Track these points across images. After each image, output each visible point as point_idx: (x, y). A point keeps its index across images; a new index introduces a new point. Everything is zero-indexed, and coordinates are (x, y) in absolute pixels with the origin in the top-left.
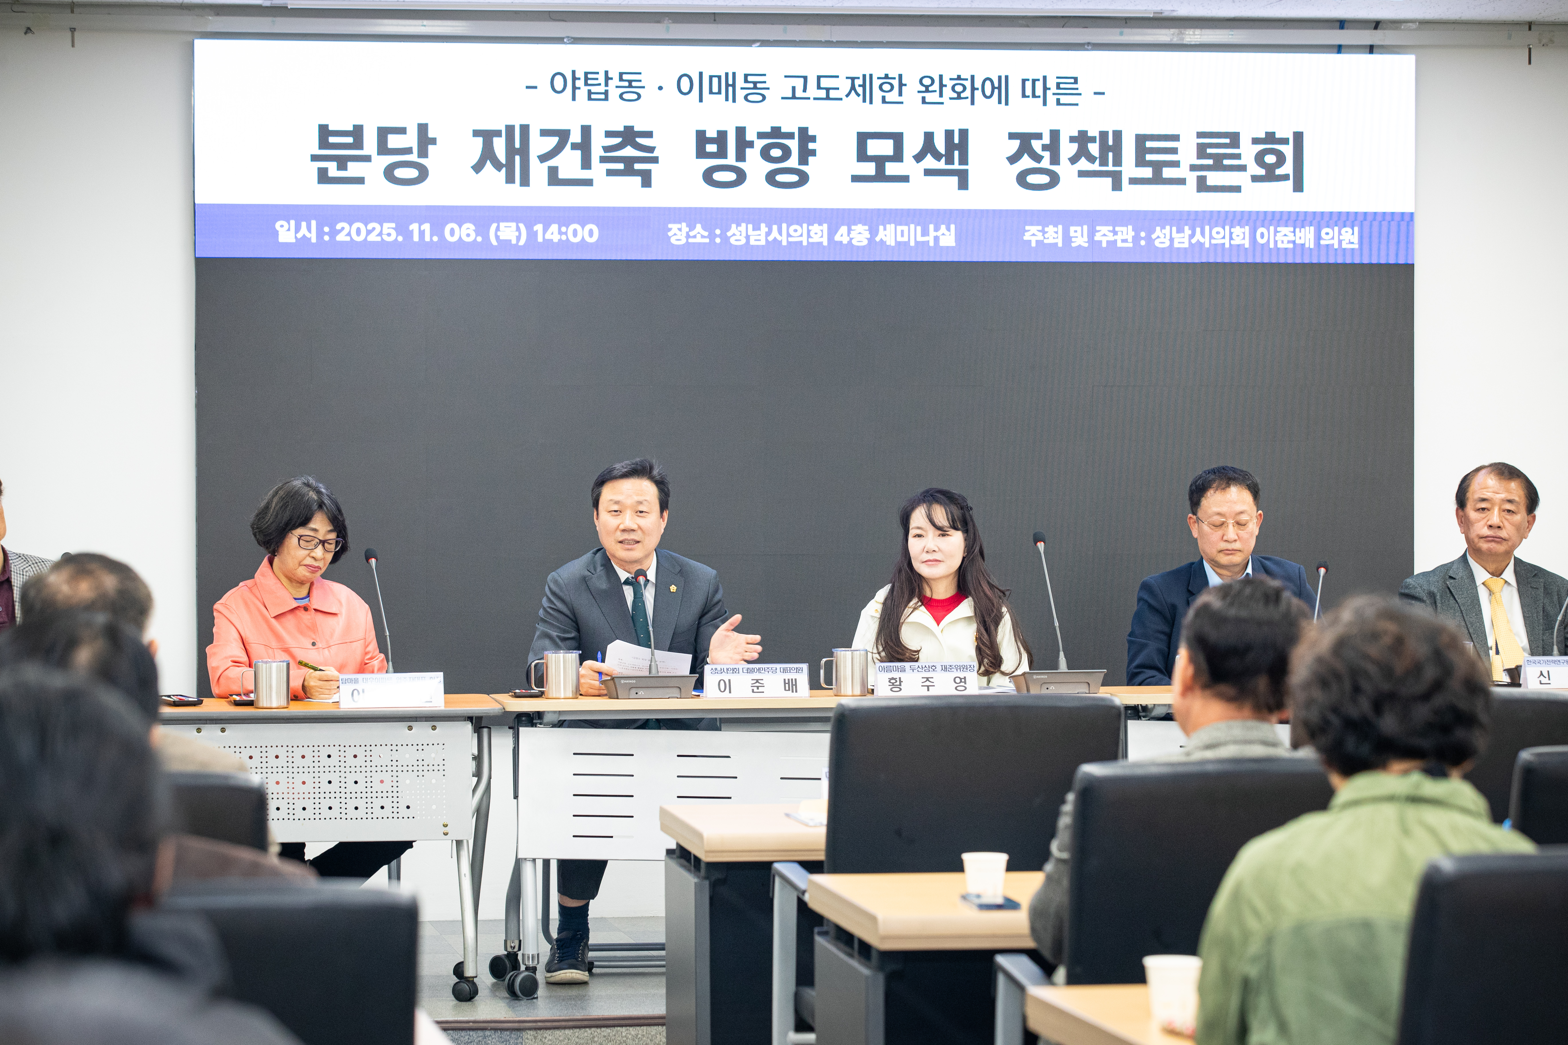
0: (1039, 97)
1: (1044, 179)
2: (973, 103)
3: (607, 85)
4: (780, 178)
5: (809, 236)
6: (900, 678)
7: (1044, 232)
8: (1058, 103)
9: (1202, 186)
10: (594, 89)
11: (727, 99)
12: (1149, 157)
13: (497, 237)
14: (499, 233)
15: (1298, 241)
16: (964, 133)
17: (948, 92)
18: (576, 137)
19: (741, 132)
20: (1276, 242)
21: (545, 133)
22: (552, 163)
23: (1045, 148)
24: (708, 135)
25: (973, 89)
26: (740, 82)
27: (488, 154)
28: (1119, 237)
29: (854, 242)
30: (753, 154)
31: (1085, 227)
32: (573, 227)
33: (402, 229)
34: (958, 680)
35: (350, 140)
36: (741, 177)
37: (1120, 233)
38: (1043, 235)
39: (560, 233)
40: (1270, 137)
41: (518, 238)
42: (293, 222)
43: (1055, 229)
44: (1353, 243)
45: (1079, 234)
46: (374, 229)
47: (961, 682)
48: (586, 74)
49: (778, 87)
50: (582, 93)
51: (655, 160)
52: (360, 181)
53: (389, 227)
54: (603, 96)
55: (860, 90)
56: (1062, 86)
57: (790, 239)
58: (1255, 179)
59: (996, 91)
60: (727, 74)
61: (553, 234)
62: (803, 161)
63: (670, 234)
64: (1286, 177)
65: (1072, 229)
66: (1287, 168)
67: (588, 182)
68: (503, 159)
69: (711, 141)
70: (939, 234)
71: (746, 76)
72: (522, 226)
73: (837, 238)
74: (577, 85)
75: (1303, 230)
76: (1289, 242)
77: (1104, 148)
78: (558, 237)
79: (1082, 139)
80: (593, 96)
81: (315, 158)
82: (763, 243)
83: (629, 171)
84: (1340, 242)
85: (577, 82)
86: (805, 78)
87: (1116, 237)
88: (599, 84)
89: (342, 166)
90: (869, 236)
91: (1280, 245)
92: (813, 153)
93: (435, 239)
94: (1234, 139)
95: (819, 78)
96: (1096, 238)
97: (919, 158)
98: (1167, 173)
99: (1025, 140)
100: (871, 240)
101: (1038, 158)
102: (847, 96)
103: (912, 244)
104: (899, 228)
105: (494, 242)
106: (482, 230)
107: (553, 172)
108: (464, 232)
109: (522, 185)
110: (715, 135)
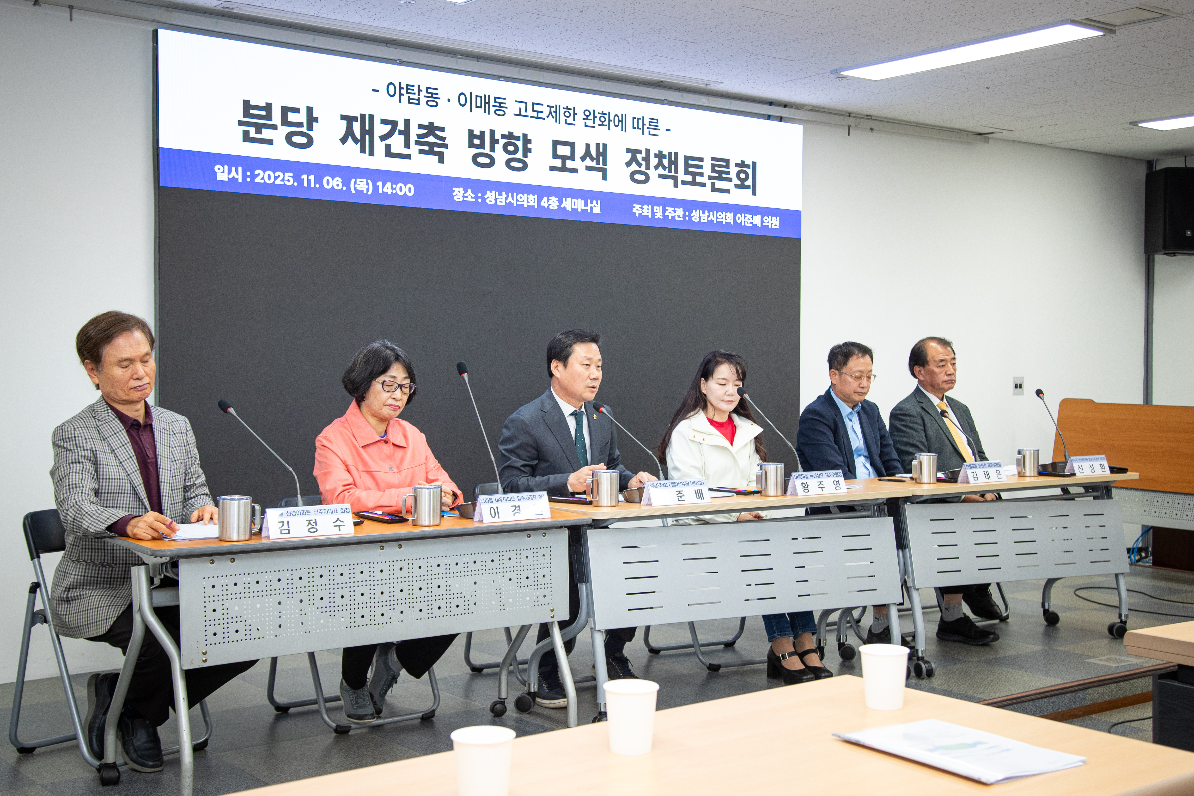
0: (640, 129)
1: (643, 177)
2: (609, 129)
3: (419, 95)
4: (513, 164)
5: (528, 202)
7: (642, 209)
8: (649, 133)
9: (713, 188)
10: (412, 96)
11: (485, 112)
12: (690, 169)
13: (355, 188)
14: (356, 186)
15: (754, 223)
16: (605, 146)
17: (597, 121)
18: (401, 126)
19: (492, 132)
21: (384, 122)
22: (388, 142)
23: (643, 159)
24: (475, 133)
25: (610, 121)
26: (492, 102)
27: (349, 132)
28: (677, 214)
29: (551, 207)
30: (499, 147)
31: (661, 207)
32: (400, 185)
33: (297, 178)
35: (263, 113)
36: (492, 161)
37: (677, 212)
39: (392, 188)
40: (743, 164)
41: (368, 189)
42: (226, 167)
43: (648, 207)
45: (658, 211)
46: (279, 176)
48: (407, 85)
49: (512, 108)
50: (405, 98)
51: (445, 146)
52: (270, 142)
53: (288, 175)
54: (417, 102)
55: (554, 114)
56: (651, 124)
57: (518, 203)
58: (737, 186)
59: (620, 123)
60: (485, 95)
61: (388, 188)
62: (525, 155)
63: (454, 194)
64: (749, 187)
65: (655, 208)
66: (749, 182)
67: (408, 157)
68: (359, 137)
69: (477, 137)
70: (592, 205)
71: (495, 98)
72: (370, 182)
73: (542, 204)
74: (402, 93)
75: (756, 216)
76: (751, 223)
77: (670, 162)
78: (391, 191)
79: (660, 155)
80: (411, 101)
81: (241, 123)
82: (504, 204)
83: (431, 152)
84: (771, 224)
85: (402, 90)
86: (526, 103)
87: (675, 214)
88: (414, 94)
89: (259, 131)
90: (558, 204)
91: (746, 224)
92: (530, 150)
93: (317, 186)
94: (727, 163)
95: (534, 104)
96: (666, 214)
97: (583, 159)
98: (698, 179)
99: (634, 153)
100: (559, 206)
101: (639, 165)
102: (548, 117)
103: (579, 210)
104: (573, 200)
105: (353, 191)
106: (346, 183)
107: (388, 147)
108: (335, 183)
109: (370, 155)
110: (478, 134)
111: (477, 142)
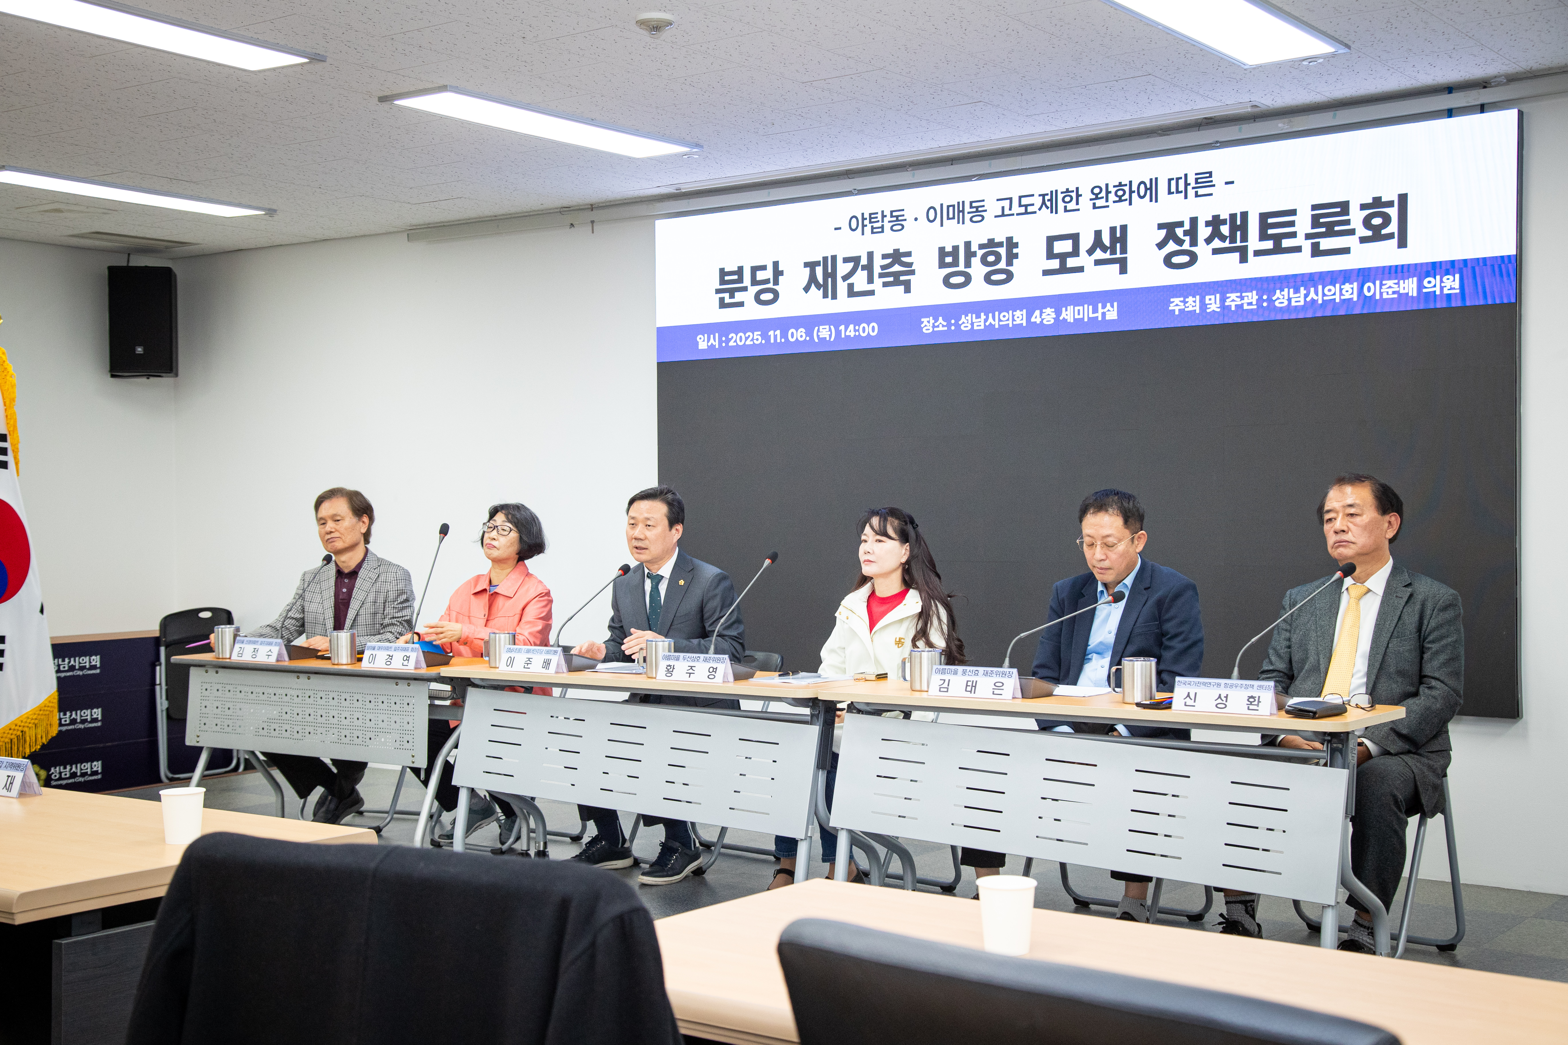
0: (1181, 192)
1: (1185, 259)
2: (1130, 204)
4: (994, 277)
5: (1013, 320)
7: (1185, 302)
8: (1197, 195)
9: (1316, 252)
10: (875, 225)
11: (958, 223)
12: (1270, 232)
13: (818, 336)
14: (819, 334)
15: (1402, 291)
16: (1124, 228)
17: (1112, 197)
18: (864, 261)
19: (968, 244)
20: (1381, 294)
21: (846, 260)
22: (850, 281)
23: (1186, 233)
24: (947, 250)
25: (1131, 192)
26: (967, 209)
27: (813, 279)
28: (1246, 300)
29: (1045, 322)
30: (976, 261)
31: (1218, 296)
32: (864, 325)
33: (765, 336)
35: (736, 277)
36: (968, 279)
37: (1246, 298)
38: (1184, 305)
39: (855, 331)
40: (1377, 202)
41: (830, 336)
42: (706, 335)
43: (1194, 299)
44: (1454, 289)
45: (1213, 301)
46: (749, 336)
48: (870, 214)
49: (992, 208)
50: (868, 229)
51: (912, 272)
52: (741, 304)
53: (757, 334)
54: (880, 230)
55: (1048, 204)
56: (1199, 181)
57: (1001, 323)
58: (1363, 240)
59: (1148, 192)
60: (958, 203)
61: (851, 332)
63: (922, 326)
64: (1390, 236)
65: (1207, 298)
66: (1393, 228)
67: (871, 293)
68: (821, 282)
69: (948, 254)
70: (1105, 310)
71: (971, 203)
72: (832, 327)
73: (1033, 320)
74: (865, 224)
75: (1406, 281)
76: (1394, 293)
77: (1233, 229)
78: (854, 334)
79: (1215, 222)
80: (875, 230)
82: (982, 327)
83: (897, 283)
84: (1442, 288)
85: (865, 221)
86: (1011, 199)
87: (1243, 302)
88: (878, 221)
89: (732, 296)
90: (1055, 316)
91: (1385, 296)
94: (1344, 207)
95: (1020, 197)
96: (1227, 304)
97: (1090, 252)
98: (1286, 243)
99: (1170, 228)
100: (1056, 319)
101: (1180, 242)
102: (1040, 209)
104: (1077, 308)
105: (816, 340)
106: (809, 333)
107: (851, 286)
108: (799, 335)
109: (832, 299)
110: (951, 250)
111: (949, 260)
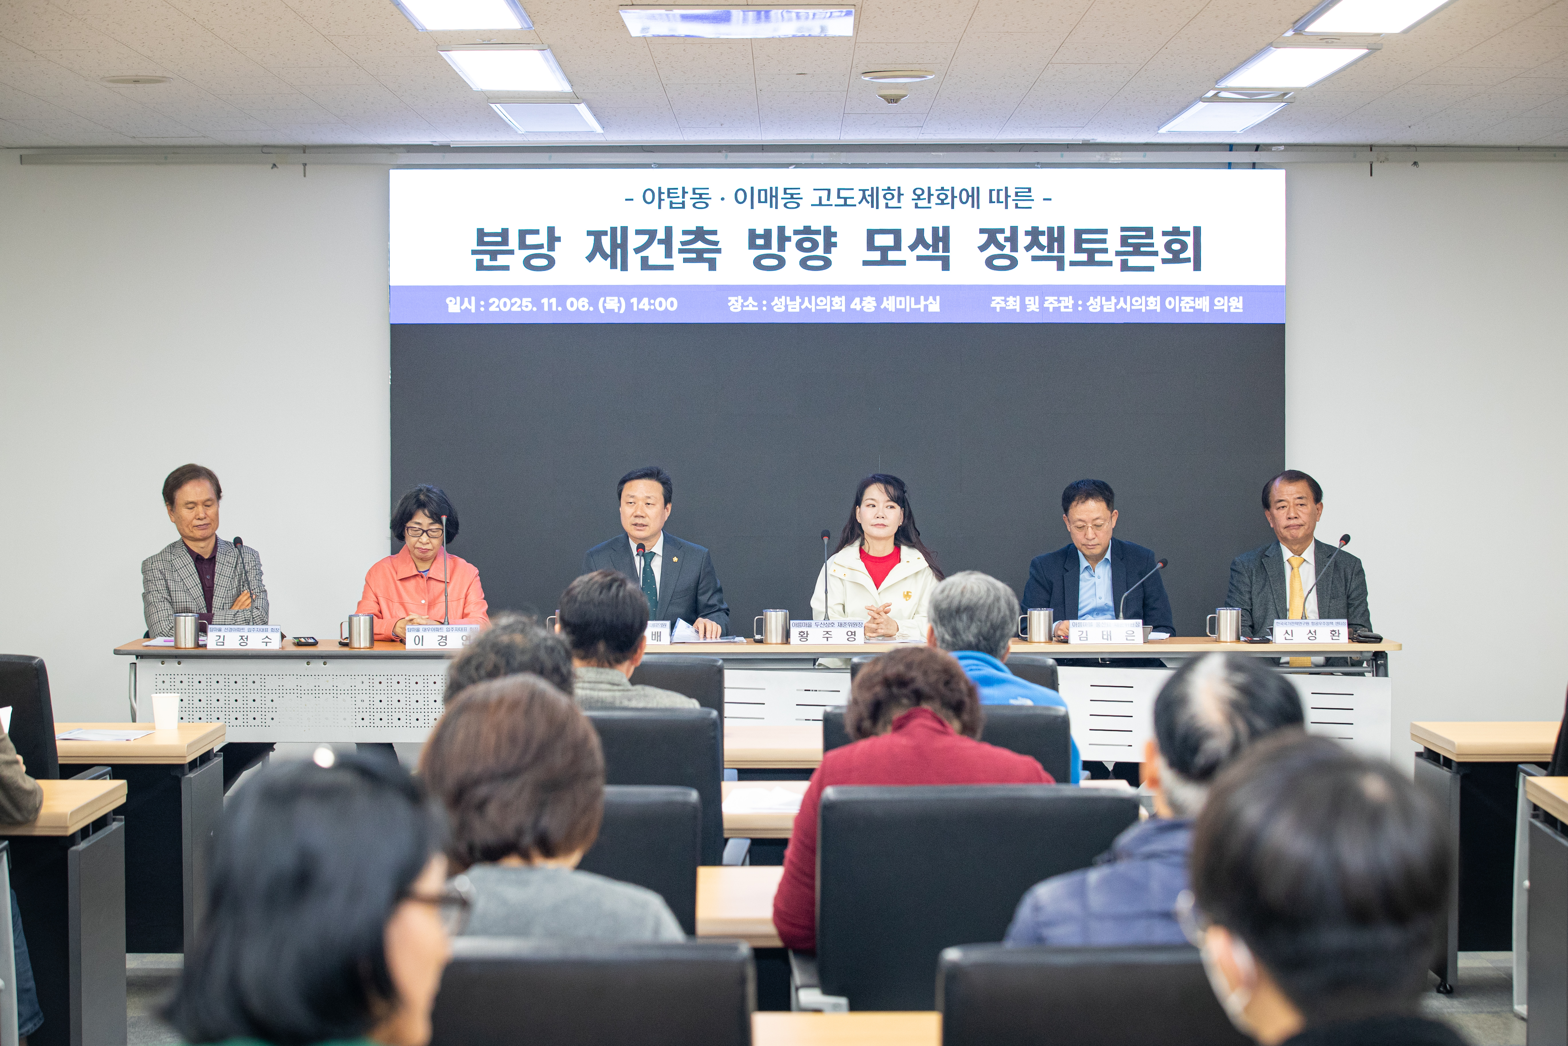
0: (1002, 202)
1: (1006, 262)
2: (953, 207)
3: (683, 197)
4: (810, 263)
5: (831, 305)
6: (807, 632)
7: (1006, 301)
8: (1017, 206)
9: (1125, 267)
10: (674, 200)
11: (771, 206)
12: (1085, 246)
13: (604, 307)
14: (605, 305)
15: (1197, 307)
16: (946, 229)
17: (934, 199)
18: (661, 235)
19: (781, 230)
20: (1180, 308)
21: (639, 232)
22: (644, 254)
23: (1006, 239)
24: (757, 232)
25: (953, 197)
26: (781, 194)
27: (598, 248)
28: (1062, 305)
29: (865, 309)
30: (790, 246)
31: (1037, 298)
32: (659, 299)
33: (536, 302)
34: (850, 633)
35: (499, 239)
36: (782, 262)
37: (1063, 302)
38: (1005, 303)
39: (650, 304)
40: (1176, 231)
41: (620, 308)
42: (458, 298)
43: (1015, 299)
44: (1238, 308)
45: (1032, 302)
46: (516, 302)
47: (852, 634)
48: (669, 189)
49: (809, 197)
50: (666, 204)
51: (719, 251)
52: (506, 268)
53: (526, 301)
54: (681, 206)
55: (869, 199)
56: (1019, 194)
57: (818, 308)
58: (1165, 261)
59: (970, 198)
60: (771, 188)
61: (645, 305)
62: (827, 250)
63: (730, 304)
64: (1187, 260)
65: (1027, 299)
66: (1189, 253)
67: (670, 267)
68: (609, 252)
69: (760, 236)
70: (927, 303)
71: (785, 189)
72: (622, 299)
73: (852, 306)
74: (662, 198)
75: (1201, 299)
76: (1190, 308)
77: (1051, 240)
78: (649, 307)
79: (1034, 233)
80: (674, 206)
81: (474, 252)
82: (797, 310)
83: (699, 259)
84: (1229, 307)
85: (662, 195)
86: (829, 190)
87: (1060, 305)
88: (679, 197)
89: (494, 259)
90: (876, 305)
91: (1183, 310)
92: (835, 245)
93: (560, 309)
94: (1149, 232)
95: (839, 190)
96: (1045, 306)
97: (913, 247)
98: (1098, 257)
99: (992, 235)
100: (877, 308)
101: (1001, 247)
102: (860, 203)
103: (908, 310)
104: (898, 299)
105: (602, 311)
106: (593, 303)
107: (645, 260)
108: (581, 304)
109: (622, 270)
110: (762, 233)
111: (760, 242)
